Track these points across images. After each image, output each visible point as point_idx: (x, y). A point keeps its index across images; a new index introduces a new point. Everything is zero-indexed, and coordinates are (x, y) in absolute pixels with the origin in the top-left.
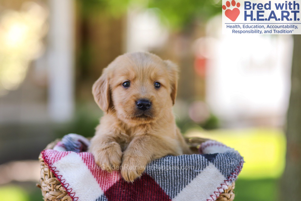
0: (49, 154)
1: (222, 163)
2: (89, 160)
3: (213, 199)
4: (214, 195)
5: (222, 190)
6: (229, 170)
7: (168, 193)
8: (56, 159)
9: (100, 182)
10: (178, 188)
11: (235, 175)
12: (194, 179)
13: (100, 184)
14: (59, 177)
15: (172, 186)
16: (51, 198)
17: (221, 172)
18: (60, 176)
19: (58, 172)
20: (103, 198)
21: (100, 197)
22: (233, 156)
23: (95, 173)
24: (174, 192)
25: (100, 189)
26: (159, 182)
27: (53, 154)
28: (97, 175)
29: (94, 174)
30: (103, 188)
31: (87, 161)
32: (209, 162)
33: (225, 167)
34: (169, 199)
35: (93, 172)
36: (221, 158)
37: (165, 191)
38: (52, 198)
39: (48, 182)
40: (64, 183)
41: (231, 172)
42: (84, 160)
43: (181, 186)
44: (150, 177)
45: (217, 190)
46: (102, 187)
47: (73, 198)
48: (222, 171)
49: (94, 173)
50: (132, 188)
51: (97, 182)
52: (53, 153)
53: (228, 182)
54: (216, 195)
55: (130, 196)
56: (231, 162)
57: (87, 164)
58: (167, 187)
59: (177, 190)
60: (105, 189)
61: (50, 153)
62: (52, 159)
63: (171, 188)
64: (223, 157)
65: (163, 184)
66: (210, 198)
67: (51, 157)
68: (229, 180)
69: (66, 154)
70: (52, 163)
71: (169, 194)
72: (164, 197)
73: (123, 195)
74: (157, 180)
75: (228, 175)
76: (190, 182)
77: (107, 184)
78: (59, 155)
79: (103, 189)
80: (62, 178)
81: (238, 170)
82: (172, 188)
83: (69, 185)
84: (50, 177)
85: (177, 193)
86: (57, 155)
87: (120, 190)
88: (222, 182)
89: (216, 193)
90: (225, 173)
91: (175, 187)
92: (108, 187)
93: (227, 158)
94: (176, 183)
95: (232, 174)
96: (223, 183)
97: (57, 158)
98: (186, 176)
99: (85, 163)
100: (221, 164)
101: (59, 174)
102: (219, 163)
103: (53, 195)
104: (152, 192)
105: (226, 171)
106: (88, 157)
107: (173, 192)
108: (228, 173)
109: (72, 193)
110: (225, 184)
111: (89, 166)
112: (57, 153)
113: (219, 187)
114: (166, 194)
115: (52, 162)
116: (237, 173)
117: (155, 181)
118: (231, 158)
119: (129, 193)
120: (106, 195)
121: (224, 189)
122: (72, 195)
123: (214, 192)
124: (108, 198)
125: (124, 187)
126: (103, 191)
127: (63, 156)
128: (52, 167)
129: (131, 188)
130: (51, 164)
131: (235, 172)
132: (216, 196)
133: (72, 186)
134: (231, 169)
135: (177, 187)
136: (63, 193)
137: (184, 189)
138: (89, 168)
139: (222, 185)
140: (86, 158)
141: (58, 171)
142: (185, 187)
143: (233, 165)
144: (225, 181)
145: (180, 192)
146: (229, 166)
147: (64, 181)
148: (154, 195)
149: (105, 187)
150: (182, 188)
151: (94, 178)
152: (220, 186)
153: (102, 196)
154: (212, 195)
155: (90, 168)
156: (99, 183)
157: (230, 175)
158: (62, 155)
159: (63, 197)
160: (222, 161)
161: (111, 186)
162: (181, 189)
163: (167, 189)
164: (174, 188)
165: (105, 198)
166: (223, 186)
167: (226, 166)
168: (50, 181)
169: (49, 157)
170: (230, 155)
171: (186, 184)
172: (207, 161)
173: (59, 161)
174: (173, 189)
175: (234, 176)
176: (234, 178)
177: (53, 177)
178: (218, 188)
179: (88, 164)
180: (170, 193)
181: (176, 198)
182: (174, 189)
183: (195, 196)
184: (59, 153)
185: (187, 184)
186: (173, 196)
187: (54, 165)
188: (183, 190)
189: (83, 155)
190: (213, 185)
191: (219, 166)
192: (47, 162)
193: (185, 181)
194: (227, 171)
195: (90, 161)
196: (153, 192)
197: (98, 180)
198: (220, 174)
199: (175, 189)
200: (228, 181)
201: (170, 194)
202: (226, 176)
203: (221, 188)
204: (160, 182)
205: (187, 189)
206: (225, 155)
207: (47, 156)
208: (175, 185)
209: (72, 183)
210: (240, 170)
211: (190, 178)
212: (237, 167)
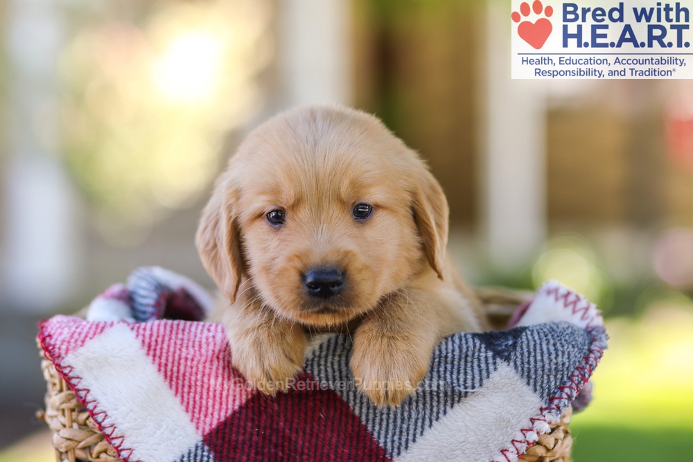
0: (56, 330)
1: (532, 359)
2: (161, 349)
3: (509, 461)
4: (513, 449)
5: (532, 437)
6: (552, 378)
7: (382, 440)
8: (72, 344)
9: (191, 407)
10: (412, 427)
11: (569, 393)
12: (456, 405)
13: (190, 414)
14: (82, 394)
15: (395, 421)
16: (63, 446)
17: (528, 384)
18: (85, 390)
19: (78, 380)
20: (199, 452)
21: (193, 450)
22: (567, 337)
23: (177, 383)
24: (400, 439)
25: (191, 428)
26: (361, 408)
27: (66, 331)
28: (182, 389)
29: (174, 387)
30: (201, 425)
31: (155, 350)
32: (498, 360)
33: (540, 372)
34: (385, 458)
35: (171, 380)
36: (532, 343)
37: (376, 435)
38: (66, 447)
39: (57, 403)
40: (95, 411)
41: (558, 384)
42: (146, 348)
43: (419, 424)
44: (335, 395)
45: (520, 437)
46: (197, 423)
47: (118, 450)
48: (532, 381)
49: (174, 383)
50: (281, 424)
51: (184, 408)
52: (66, 326)
53: (550, 412)
54: (517, 449)
55: (276, 446)
56: (557, 355)
57: (154, 360)
58: (380, 424)
59: (408, 434)
60: (204, 428)
61: (58, 325)
62: (62, 344)
63: (391, 426)
64: (535, 341)
65: (371, 416)
66: (501, 458)
67: (60, 339)
68: (553, 406)
69: (99, 331)
70: (63, 355)
71: (385, 442)
72: (371, 450)
73: (257, 443)
75: (548, 395)
76: (445, 412)
77: (212, 414)
78: (80, 333)
79: (201, 428)
80: (89, 398)
81: (578, 376)
82: (395, 428)
83: (106, 416)
84: (61, 391)
85: (407, 441)
86: (75, 332)
87: (249, 430)
88: (534, 412)
89: (516, 444)
90: (542, 387)
91: (405, 426)
92: (215, 422)
93: (548, 344)
94: (406, 414)
95: (561, 389)
96: (537, 415)
97: (76, 341)
98: (435, 398)
99: (151, 357)
100: (529, 363)
101: (80, 387)
102: (526, 360)
103: (68, 439)
104: (339, 435)
105: (542, 382)
106: (160, 340)
107: (396, 438)
108: (550, 386)
109: (117, 438)
110: (542, 418)
111: (160, 365)
112: (77, 328)
113: (526, 427)
114: (379, 443)
115: (63, 352)
116: (574, 386)
117: (348, 407)
118: (558, 344)
119: (274, 439)
120: (209, 445)
121: (538, 433)
122: (117, 442)
123: (513, 441)
124: (216, 452)
125: (259, 422)
126: (200, 432)
127: (90, 335)
128: (62, 365)
129: (278, 424)
130: (60, 359)
131: (568, 384)
132: (518, 453)
133: (113, 418)
134: (559, 376)
135: (409, 425)
136: (96, 433)
137: (427, 431)
138: (159, 370)
139: (532, 420)
140: (153, 344)
141: (78, 378)
142: (431, 426)
143: (563, 364)
144: (541, 409)
145: (417, 439)
146: (554, 367)
147: (95, 403)
148: (344, 445)
150: (422, 427)
151: (173, 397)
152: (526, 424)
153: (197, 447)
154: (506, 450)
155: (163, 369)
156: (187, 411)
157: (554, 393)
158: (88, 333)
159: (96, 444)
160: (533, 354)
161: (223, 419)
162: (419, 431)
163: (380, 429)
164: (401, 428)
165: (205, 453)
166: (537, 423)
167: (543, 366)
168: (62, 401)
169: (55, 337)
170: (556, 335)
171: (433, 418)
172: (494, 358)
173: (81, 350)
174: (398, 430)
175: (567, 394)
176: (567, 402)
177: (68, 390)
178: (522, 430)
179: (157, 359)
180: (389, 440)
181: (404, 457)
182: (401, 432)
183: (458, 452)
184: (81, 327)
185: (437, 419)
186: (396, 450)
187: (68, 360)
188: (424, 433)
189: (144, 335)
190: (509, 421)
191: (525, 369)
192: (49, 352)
193: (431, 410)
194: (545, 381)
195: (164, 351)
196: (343, 436)
197: (185, 403)
198: (528, 390)
199: (404, 430)
200: (549, 409)
201: (389, 444)
202: (545, 395)
203: (531, 430)
204: (364, 410)
205: (436, 432)
206: (542, 335)
207: (50, 336)
208: (403, 420)
209: (116, 409)
210: (583, 376)
211: (445, 404)
212: (576, 369)
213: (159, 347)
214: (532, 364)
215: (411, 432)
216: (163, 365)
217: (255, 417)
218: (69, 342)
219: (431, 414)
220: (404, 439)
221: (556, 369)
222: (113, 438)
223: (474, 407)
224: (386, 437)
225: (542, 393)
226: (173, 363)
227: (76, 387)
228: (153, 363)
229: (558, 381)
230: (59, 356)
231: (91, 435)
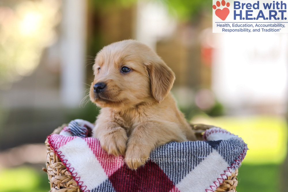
0: (55, 139)
3: (216, 186)
4: (218, 181)
5: (225, 177)
6: (232, 157)
7: (171, 179)
8: (62, 144)
9: (105, 166)
11: (238, 162)
12: (198, 165)
13: (104, 169)
14: (65, 161)
15: (176, 172)
16: (56, 182)
17: (224, 159)
18: (66, 160)
19: (63, 156)
20: (107, 183)
21: (105, 182)
22: (237, 143)
25: (105, 174)
26: (163, 167)
27: (59, 139)
30: (108, 173)
31: (92, 146)
32: (213, 149)
33: (228, 154)
34: (172, 185)
36: (225, 144)
37: (169, 176)
38: (57, 182)
39: (54, 167)
40: (70, 168)
41: (234, 159)
42: (89, 145)
43: (184, 173)
45: (220, 177)
46: (107, 172)
47: (78, 182)
50: (136, 173)
51: (102, 167)
52: (59, 137)
53: (231, 169)
55: (134, 181)
56: (234, 149)
58: (171, 173)
59: (180, 176)
60: (109, 174)
61: (55, 137)
62: (58, 144)
63: (174, 174)
64: (226, 144)
65: (167, 170)
66: (214, 185)
67: (57, 142)
68: (233, 167)
69: (71, 139)
70: (58, 148)
72: (167, 182)
73: (127, 180)
74: (161, 166)
75: (231, 163)
76: (193, 168)
77: (112, 169)
78: (64, 140)
80: (67, 163)
82: (176, 174)
83: (74, 169)
84: (55, 162)
86: (62, 139)
87: (124, 175)
88: (226, 169)
89: (219, 180)
90: (229, 160)
92: (113, 172)
93: (231, 145)
94: (179, 169)
95: (236, 161)
96: (227, 169)
97: (63, 142)
98: (190, 162)
99: (91, 148)
101: (64, 159)
102: (223, 150)
103: (58, 179)
104: (156, 177)
105: (229, 158)
106: (94, 142)
107: (176, 177)
108: (232, 160)
109: (77, 178)
110: (229, 171)
112: (63, 138)
113: (223, 174)
115: (58, 146)
116: (240, 160)
117: (159, 167)
118: (235, 145)
119: (134, 178)
120: (111, 180)
121: (227, 176)
122: (77, 179)
124: (113, 183)
125: (128, 172)
128: (58, 151)
130: (57, 149)
131: (238, 159)
132: (220, 183)
133: (77, 170)
134: (235, 156)
135: (181, 173)
136: (68, 177)
137: (187, 175)
138: (94, 153)
139: (225, 171)
140: (91, 143)
142: (188, 173)
143: (237, 152)
144: (228, 168)
145: (184, 178)
146: (233, 153)
147: (69, 165)
148: (158, 181)
150: (185, 174)
151: (99, 163)
152: (223, 173)
154: (216, 182)
157: (233, 162)
158: (67, 140)
159: (68, 181)
160: (226, 148)
161: (115, 171)
163: (171, 174)
164: (178, 174)
165: (109, 183)
167: (229, 153)
168: (56, 166)
169: (55, 141)
170: (233, 142)
171: (189, 170)
172: (211, 148)
173: (65, 146)
175: (237, 163)
176: (237, 165)
177: (58, 162)
178: (221, 175)
180: (174, 179)
181: (179, 184)
182: (178, 175)
183: (198, 182)
184: (65, 138)
185: (191, 170)
186: (176, 182)
187: (60, 149)
189: (88, 140)
190: (216, 171)
191: (223, 153)
192: (53, 146)
193: (188, 167)
194: (230, 158)
195: (95, 146)
197: (103, 165)
198: (224, 161)
199: (179, 175)
200: (231, 167)
202: (230, 163)
203: (224, 175)
205: (190, 175)
206: (228, 142)
207: (53, 141)
208: (178, 171)
209: (78, 167)
210: (243, 157)
211: (194, 165)
212: (241, 154)
213: (93, 144)
214: (226, 151)
215: (182, 175)
216: (95, 151)
218: (60, 143)
219: (188, 169)
220: (179, 178)
221: (234, 154)
222: (76, 178)
223: (204, 166)
224: (173, 177)
225: (229, 162)
226: (99, 151)
227: (63, 159)
228: (92, 150)
229: (235, 158)
230: (56, 148)
231: (66, 178)
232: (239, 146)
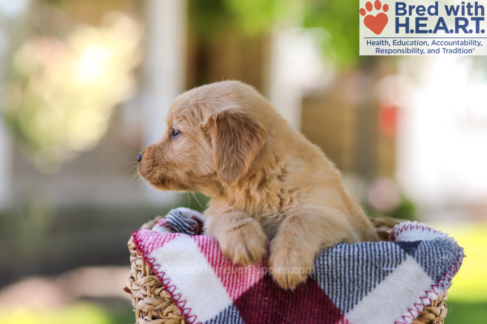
0: (145, 237)
1: (428, 256)
2: (210, 248)
3: (413, 316)
4: (414, 308)
5: (427, 302)
6: (439, 268)
7: (338, 304)
8: (156, 245)
9: (227, 283)
10: (355, 296)
12: (382, 282)
13: (226, 287)
14: (161, 275)
15: (345, 293)
16: (146, 308)
17: (425, 271)
18: (162, 272)
19: (158, 267)
20: (231, 310)
21: (227, 309)
22: (447, 246)
24: (348, 303)
25: (227, 296)
26: (324, 285)
27: (151, 237)
30: (233, 294)
31: (206, 249)
32: (407, 255)
33: (432, 264)
34: (339, 314)
36: (427, 248)
37: (334, 300)
38: (148, 309)
39: (143, 283)
40: (169, 285)
41: (442, 271)
42: (201, 248)
43: (359, 294)
45: (419, 301)
46: (230, 293)
47: (182, 309)
48: (428, 269)
50: (279, 294)
51: (223, 284)
52: (151, 235)
53: (438, 287)
54: (418, 309)
55: (276, 307)
56: (442, 255)
57: (205, 255)
58: (337, 295)
59: (353, 300)
60: (234, 296)
61: (145, 234)
62: (149, 245)
63: (343, 296)
64: (429, 247)
65: (331, 290)
66: (408, 314)
67: (148, 242)
68: (440, 284)
69: (172, 237)
70: (150, 251)
71: (340, 305)
72: (331, 310)
73: (264, 306)
74: (321, 282)
75: (437, 277)
76: (375, 287)
77: (239, 287)
78: (160, 239)
79: (232, 296)
80: (165, 277)
82: (345, 296)
83: (175, 288)
84: (145, 275)
85: (352, 304)
86: (157, 238)
87: (260, 298)
88: (428, 287)
89: (417, 306)
90: (433, 273)
91: (351, 295)
92: (241, 292)
93: (436, 249)
94: (351, 288)
95: (444, 275)
96: (430, 289)
97: (158, 243)
98: (369, 277)
99: (203, 253)
100: (426, 258)
101: (159, 271)
102: (424, 257)
103: (149, 304)
104: (312, 301)
105: (434, 270)
106: (208, 243)
107: (346, 302)
108: (438, 273)
109: (181, 302)
110: (433, 291)
111: (209, 258)
112: (158, 236)
113: (423, 296)
114: (336, 305)
115: (149, 250)
116: (452, 273)
117: (317, 284)
118: (443, 249)
119: (275, 303)
120: (237, 306)
121: (430, 300)
122: (181, 305)
123: (415, 304)
124: (240, 311)
125: (267, 293)
126: (232, 298)
127: (167, 240)
128: (149, 257)
129: (277, 295)
130: (148, 254)
131: (449, 272)
132: (418, 311)
133: (180, 290)
134: (443, 267)
135: (353, 295)
136: (166, 301)
137: (365, 299)
138: (209, 261)
139: (427, 292)
140: (205, 245)
141: (159, 265)
142: (366, 295)
143: (447, 260)
144: (432, 286)
145: (358, 303)
146: (440, 261)
147: (168, 281)
148: (315, 307)
149: (235, 292)
150: (361, 296)
151: (217, 277)
152: (423, 294)
153: (229, 307)
154: (411, 309)
155: (211, 260)
156: (225, 285)
157: (441, 277)
158: (165, 238)
159: (165, 308)
160: (428, 254)
161: (244, 291)
162: (359, 298)
163: (337, 297)
164: (349, 296)
165: (234, 311)
166: (429, 294)
167: (434, 261)
168: (146, 281)
169: (144, 241)
170: (441, 244)
171: (368, 290)
172: (404, 253)
173: (161, 249)
174: (347, 298)
175: (448, 278)
176: (447, 282)
177: (150, 274)
178: (421, 298)
179: (207, 254)
180: (342, 304)
181: (351, 313)
182: (349, 299)
183: (382, 310)
184: (160, 236)
185: (370, 290)
186: (346, 309)
187: (153, 255)
188: (363, 299)
189: (199, 240)
190: (413, 292)
191: (424, 262)
192: (141, 250)
193: (366, 285)
194: (435, 270)
195: (211, 249)
196: (314, 302)
197: (224, 281)
198: (425, 274)
199: (351, 298)
200: (437, 286)
201: (342, 306)
202: (435, 277)
203: (426, 297)
204: (326, 287)
205: (369, 299)
206: (432, 244)
207: (140, 240)
208: (350, 292)
209: (181, 284)
210: (457, 268)
211: (375, 281)
212: (453, 264)
213: (208, 247)
214: (428, 259)
215: (355, 298)
216: (211, 258)
217: (264, 291)
218: (153, 244)
219: (366, 288)
220: (350, 303)
221: (442, 263)
222: (179, 302)
223: (393, 283)
224: (340, 302)
225: (433, 276)
226: (217, 257)
227: (157, 271)
228: (205, 257)
230: (147, 252)
231: (163, 302)
232: (450, 250)
